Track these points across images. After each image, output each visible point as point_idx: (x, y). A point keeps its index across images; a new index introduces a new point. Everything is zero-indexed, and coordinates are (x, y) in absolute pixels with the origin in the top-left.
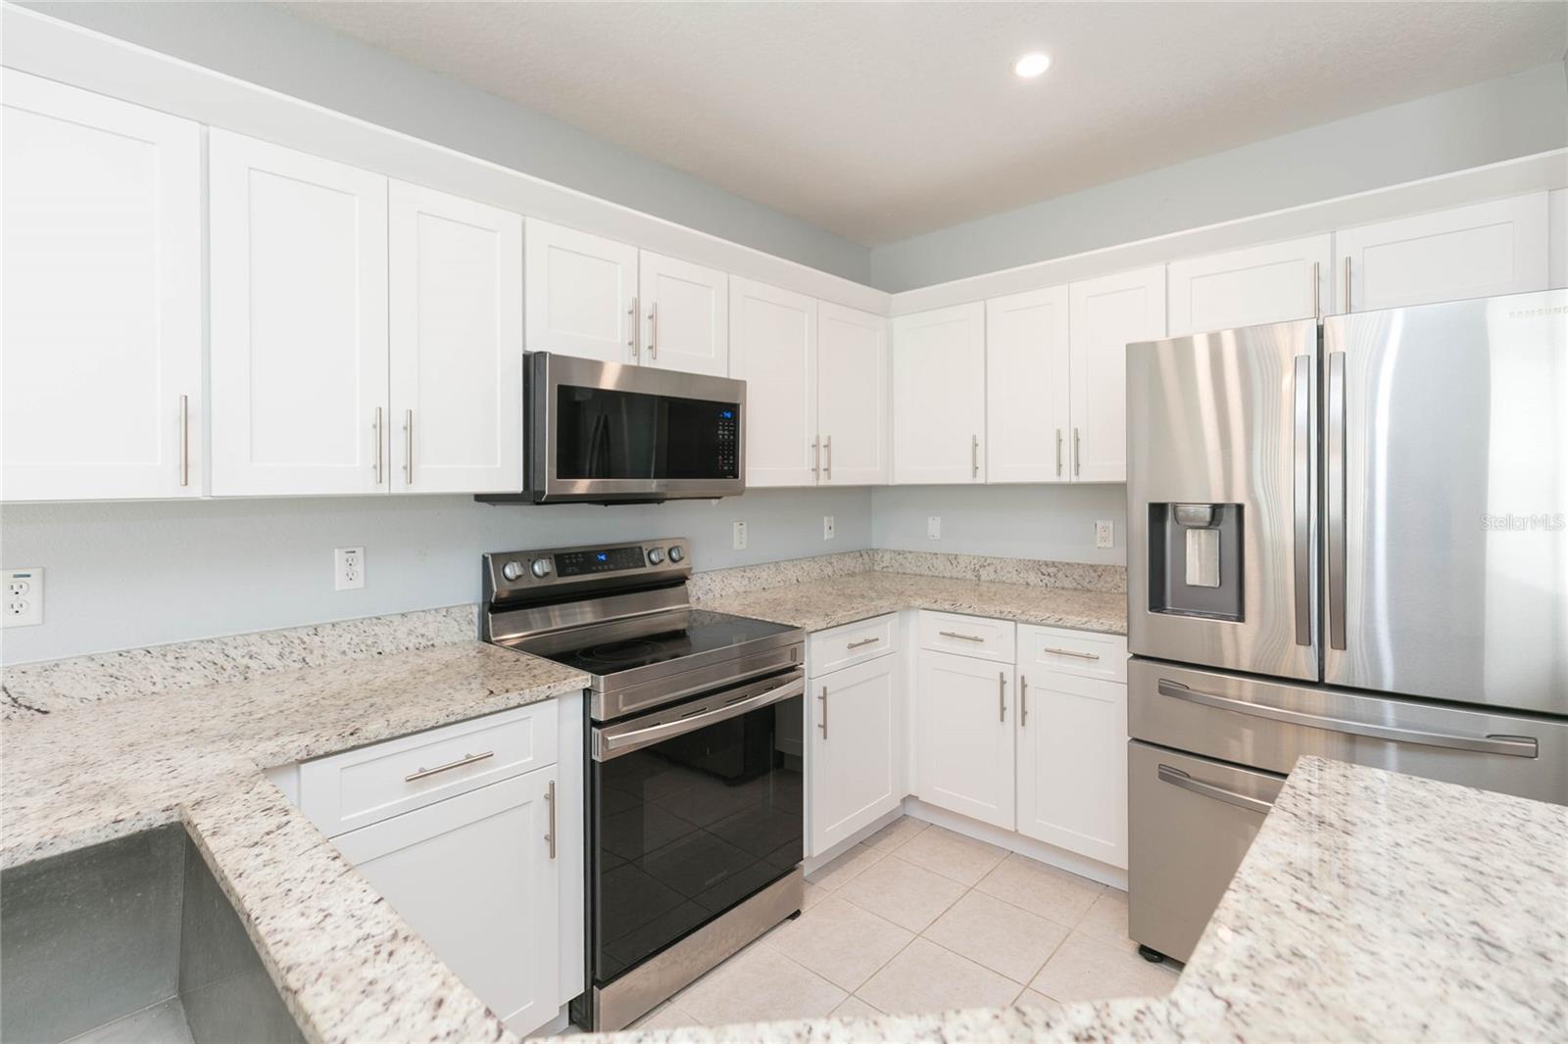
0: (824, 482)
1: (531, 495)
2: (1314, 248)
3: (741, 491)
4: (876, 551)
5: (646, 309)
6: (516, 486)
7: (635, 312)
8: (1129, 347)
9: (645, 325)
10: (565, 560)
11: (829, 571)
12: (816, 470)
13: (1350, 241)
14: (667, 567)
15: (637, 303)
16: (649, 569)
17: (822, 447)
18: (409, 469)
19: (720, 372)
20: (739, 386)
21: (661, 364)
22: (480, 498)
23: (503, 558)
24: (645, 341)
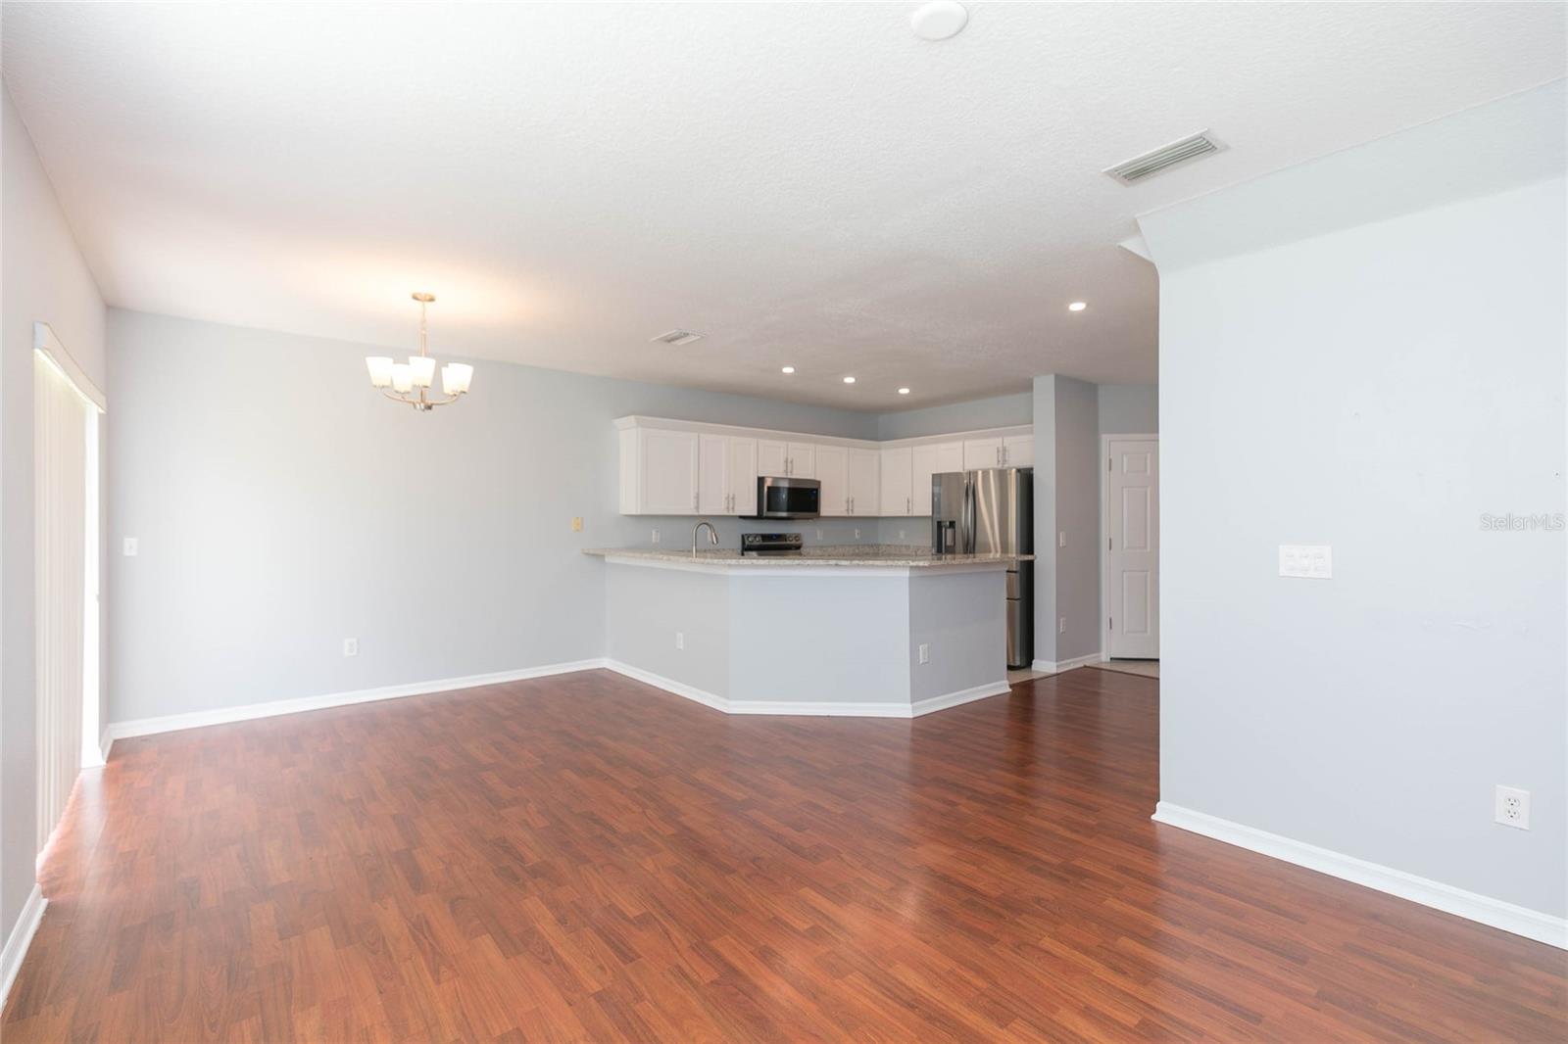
0: (850, 514)
1: (760, 517)
2: (997, 442)
3: (819, 517)
4: (879, 545)
5: (789, 460)
6: (755, 513)
7: (786, 462)
8: (933, 475)
9: (789, 465)
10: (765, 537)
11: (857, 551)
12: (848, 510)
13: (1008, 441)
14: (794, 542)
15: (787, 459)
16: (788, 542)
17: (850, 502)
18: (733, 508)
19: (812, 477)
20: (819, 482)
21: (794, 477)
22: (742, 517)
23: (749, 536)
24: (789, 470)
